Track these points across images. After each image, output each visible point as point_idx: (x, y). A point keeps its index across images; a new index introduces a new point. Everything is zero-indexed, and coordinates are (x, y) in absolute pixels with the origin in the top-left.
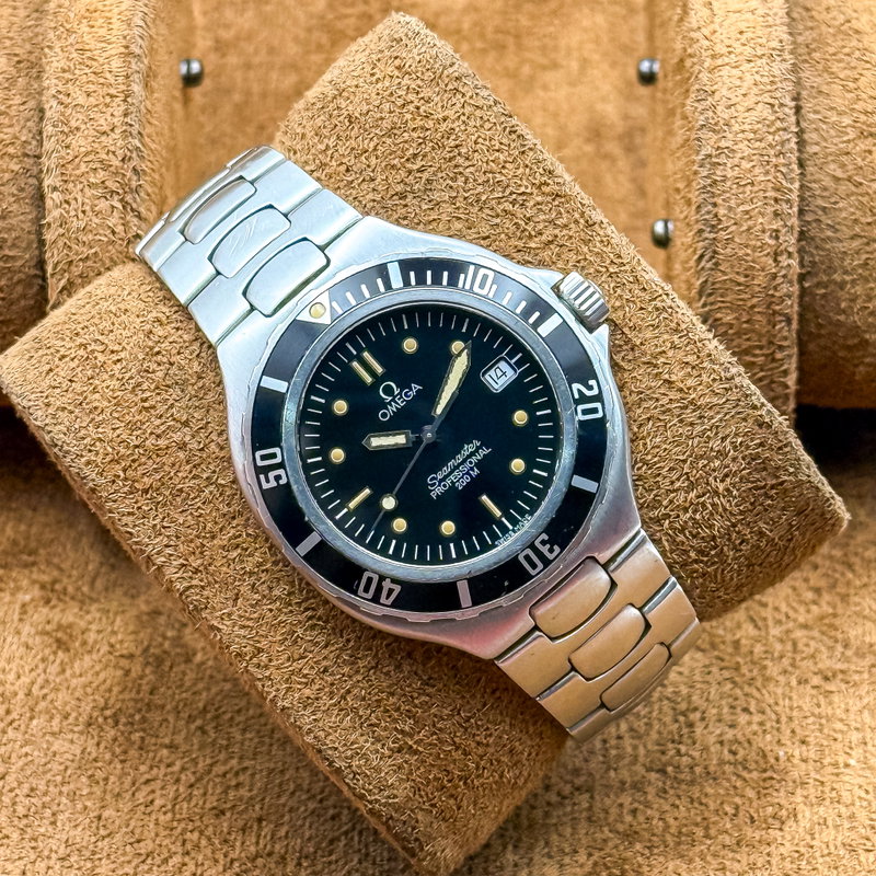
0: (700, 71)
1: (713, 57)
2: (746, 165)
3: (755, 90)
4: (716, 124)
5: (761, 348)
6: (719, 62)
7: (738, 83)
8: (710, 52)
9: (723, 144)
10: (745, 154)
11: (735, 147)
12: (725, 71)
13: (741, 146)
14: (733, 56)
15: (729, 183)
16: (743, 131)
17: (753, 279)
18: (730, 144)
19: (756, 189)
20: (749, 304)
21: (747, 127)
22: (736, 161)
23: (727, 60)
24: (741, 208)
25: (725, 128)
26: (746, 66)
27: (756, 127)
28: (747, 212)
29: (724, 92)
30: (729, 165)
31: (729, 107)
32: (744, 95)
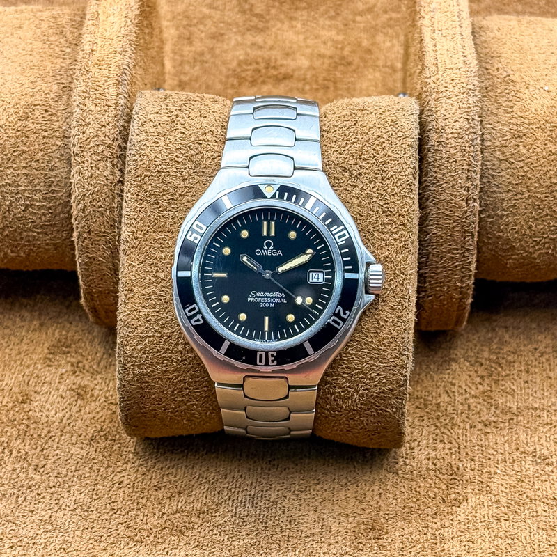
0: (430, 100)
1: (437, 92)
2: (453, 151)
3: (459, 111)
4: (437, 129)
5: (457, 250)
6: (441, 95)
7: (450, 107)
8: (436, 90)
9: (441, 139)
10: (453, 145)
11: (447, 142)
12: (443, 100)
13: (450, 140)
14: (448, 92)
15: (443, 161)
16: (452, 133)
17: (454, 212)
18: (444, 140)
19: (457, 164)
20: (452, 226)
21: (454, 131)
22: (448, 149)
23: (444, 94)
24: (450, 174)
25: (442, 131)
26: (455, 98)
27: (459, 131)
28: (453, 177)
29: (443, 111)
30: (444, 151)
31: (445, 120)
32: (453, 114)
